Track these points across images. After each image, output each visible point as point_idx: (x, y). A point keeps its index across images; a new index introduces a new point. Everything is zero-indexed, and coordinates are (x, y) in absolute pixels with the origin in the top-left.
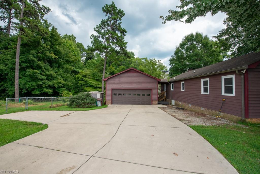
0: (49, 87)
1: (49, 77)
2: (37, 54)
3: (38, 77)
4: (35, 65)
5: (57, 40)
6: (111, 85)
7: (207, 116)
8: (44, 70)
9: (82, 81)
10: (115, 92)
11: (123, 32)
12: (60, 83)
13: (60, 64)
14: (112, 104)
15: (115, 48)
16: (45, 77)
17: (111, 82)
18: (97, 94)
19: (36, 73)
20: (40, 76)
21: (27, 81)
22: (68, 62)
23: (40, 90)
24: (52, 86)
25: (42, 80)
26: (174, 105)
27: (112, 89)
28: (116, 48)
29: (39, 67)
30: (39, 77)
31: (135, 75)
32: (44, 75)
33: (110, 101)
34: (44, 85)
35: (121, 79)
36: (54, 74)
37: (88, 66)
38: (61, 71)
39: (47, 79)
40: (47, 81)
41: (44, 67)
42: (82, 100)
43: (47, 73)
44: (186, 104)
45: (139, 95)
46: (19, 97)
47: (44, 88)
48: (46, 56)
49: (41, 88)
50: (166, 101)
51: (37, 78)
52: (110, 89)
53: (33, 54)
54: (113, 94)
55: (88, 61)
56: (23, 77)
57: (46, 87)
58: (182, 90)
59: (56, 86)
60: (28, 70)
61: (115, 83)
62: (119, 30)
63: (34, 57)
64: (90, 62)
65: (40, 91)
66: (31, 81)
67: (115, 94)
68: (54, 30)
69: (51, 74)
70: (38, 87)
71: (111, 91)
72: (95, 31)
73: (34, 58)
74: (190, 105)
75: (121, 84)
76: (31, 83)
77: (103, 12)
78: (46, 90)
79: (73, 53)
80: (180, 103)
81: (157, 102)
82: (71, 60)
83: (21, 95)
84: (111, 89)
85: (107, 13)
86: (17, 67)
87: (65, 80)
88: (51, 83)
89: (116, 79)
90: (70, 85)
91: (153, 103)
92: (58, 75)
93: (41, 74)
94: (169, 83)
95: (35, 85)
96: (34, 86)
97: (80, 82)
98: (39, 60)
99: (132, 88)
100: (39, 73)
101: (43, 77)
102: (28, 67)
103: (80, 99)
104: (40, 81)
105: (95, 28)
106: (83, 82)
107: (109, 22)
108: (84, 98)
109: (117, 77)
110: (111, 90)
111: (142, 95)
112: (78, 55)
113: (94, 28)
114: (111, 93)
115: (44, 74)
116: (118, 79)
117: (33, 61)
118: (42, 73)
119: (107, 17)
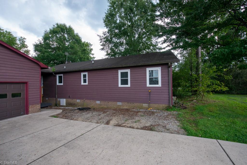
7: (133, 110)
26: (65, 105)
44: (91, 101)
58: (82, 83)
74: (98, 102)
80: (78, 101)
81: (39, 106)
91: (30, 109)
94: (53, 73)
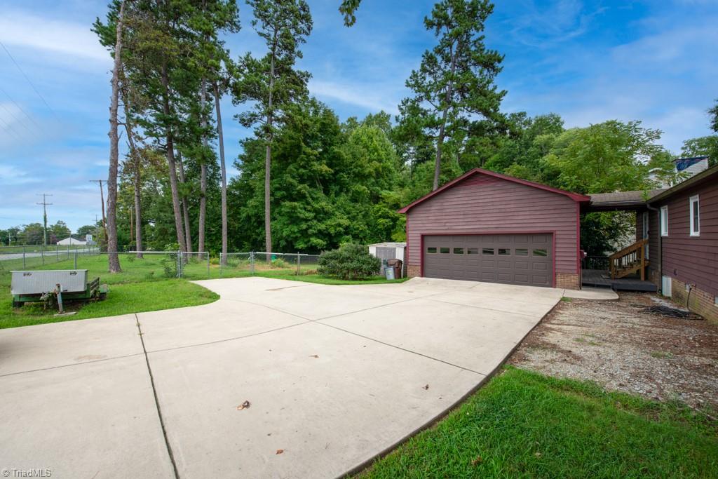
0: (321, 234)
1: (321, 215)
2: (297, 169)
3: (299, 215)
4: (295, 192)
5: (335, 133)
6: (421, 225)
8: (310, 200)
9: (384, 218)
10: (430, 243)
11: (491, 63)
12: (339, 225)
13: (344, 184)
14: (423, 275)
15: (468, 118)
16: (312, 215)
17: (422, 215)
18: (397, 249)
19: (295, 208)
20: (303, 214)
21: (284, 224)
22: (362, 177)
23: (306, 240)
24: (325, 232)
25: (306, 220)
26: (670, 295)
27: (423, 237)
28: (470, 116)
29: (301, 197)
30: (302, 216)
31: (489, 189)
32: (309, 211)
33: (419, 268)
34: (310, 231)
35: (446, 207)
36: (330, 208)
37: (418, 179)
38: (342, 199)
39: (315, 218)
40: (315, 222)
41: (310, 195)
42: (342, 261)
43: (316, 206)
44: (706, 294)
45: (488, 252)
46: (272, 252)
47: (311, 236)
48: (313, 171)
49: (307, 237)
50: (646, 278)
51: (298, 217)
52: (416, 235)
53: (291, 172)
54: (426, 250)
55: (419, 168)
56: (279, 218)
57: (314, 235)
58: (693, 234)
59: (332, 231)
60: (283, 203)
61: (430, 218)
62: (478, 62)
63: (293, 177)
64: (421, 168)
65: (306, 243)
66: (290, 224)
67: (432, 250)
68: (328, 113)
69: (323, 208)
70: (302, 235)
71: (420, 241)
72: (409, 88)
73: (291, 180)
75: (445, 221)
76: (290, 226)
77: (428, 29)
78: (315, 240)
79: (376, 154)
81: (575, 279)
82: (367, 171)
83: (275, 249)
84: (419, 235)
85: (439, 25)
86: (268, 199)
87: (353, 219)
88: (322, 227)
89: (433, 208)
90: (360, 229)
91: (558, 280)
92: (338, 208)
93: (305, 209)
94: (648, 206)
95: (296, 230)
96: (294, 233)
97: (381, 221)
98: (302, 181)
99: (476, 231)
100: (302, 206)
101: (307, 215)
102: (284, 198)
103: (337, 259)
104: (303, 223)
105: (409, 80)
106: (387, 220)
107: (447, 50)
108: (349, 258)
109: (434, 201)
110: (420, 238)
111: (499, 253)
112: (389, 157)
113: (407, 81)
114: (420, 245)
115: (309, 208)
116: (437, 208)
117: (291, 184)
118: (306, 206)
119: (441, 36)
